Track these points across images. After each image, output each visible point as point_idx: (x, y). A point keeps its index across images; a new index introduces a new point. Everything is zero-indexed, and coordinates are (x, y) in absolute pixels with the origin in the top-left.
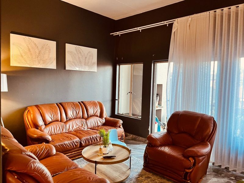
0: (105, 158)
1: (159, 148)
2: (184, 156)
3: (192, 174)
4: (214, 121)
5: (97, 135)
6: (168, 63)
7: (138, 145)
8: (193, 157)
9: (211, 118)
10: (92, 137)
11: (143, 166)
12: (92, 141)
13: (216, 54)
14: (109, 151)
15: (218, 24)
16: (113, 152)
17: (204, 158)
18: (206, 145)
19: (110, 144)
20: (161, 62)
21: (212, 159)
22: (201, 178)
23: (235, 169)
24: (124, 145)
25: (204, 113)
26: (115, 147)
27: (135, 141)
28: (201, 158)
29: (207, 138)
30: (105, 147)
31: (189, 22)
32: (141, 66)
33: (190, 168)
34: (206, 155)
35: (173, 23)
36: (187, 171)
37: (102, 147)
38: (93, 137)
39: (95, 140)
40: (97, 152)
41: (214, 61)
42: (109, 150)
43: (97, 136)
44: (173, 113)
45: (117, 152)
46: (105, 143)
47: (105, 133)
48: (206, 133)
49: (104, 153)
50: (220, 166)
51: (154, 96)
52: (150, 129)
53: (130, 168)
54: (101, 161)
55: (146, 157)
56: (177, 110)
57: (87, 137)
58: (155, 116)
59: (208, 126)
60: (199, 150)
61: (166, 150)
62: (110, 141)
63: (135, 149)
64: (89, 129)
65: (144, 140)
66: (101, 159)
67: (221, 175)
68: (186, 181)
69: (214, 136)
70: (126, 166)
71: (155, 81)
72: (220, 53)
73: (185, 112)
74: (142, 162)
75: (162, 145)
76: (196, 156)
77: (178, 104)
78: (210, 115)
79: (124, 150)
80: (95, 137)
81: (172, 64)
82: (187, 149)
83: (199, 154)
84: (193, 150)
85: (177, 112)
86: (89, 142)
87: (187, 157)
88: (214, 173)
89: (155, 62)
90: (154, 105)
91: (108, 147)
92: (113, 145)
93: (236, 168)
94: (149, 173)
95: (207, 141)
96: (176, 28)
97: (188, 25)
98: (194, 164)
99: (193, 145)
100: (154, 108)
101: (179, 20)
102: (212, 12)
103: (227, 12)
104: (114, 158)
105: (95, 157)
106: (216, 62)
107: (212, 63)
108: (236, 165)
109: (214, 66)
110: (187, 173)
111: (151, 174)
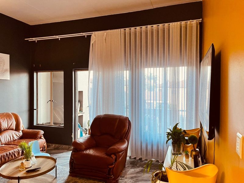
0: (28, 172)
1: (85, 152)
2: (107, 154)
3: (115, 168)
4: (129, 121)
5: (15, 150)
6: (88, 71)
7: (62, 154)
8: (115, 154)
9: (127, 119)
10: (8, 153)
11: (69, 172)
12: (9, 158)
13: (127, 65)
14: (32, 164)
15: (127, 40)
16: (36, 165)
17: (123, 153)
18: (123, 142)
19: (33, 156)
20: (81, 70)
21: (129, 154)
22: (121, 171)
23: (146, 158)
24: (48, 155)
25: (121, 115)
26: (38, 159)
27: (58, 150)
28: (120, 154)
29: (124, 136)
30: (28, 160)
31: (105, 36)
32: (62, 73)
33: (112, 164)
34: (124, 150)
35: (91, 35)
36: (111, 167)
37: (24, 161)
38: (10, 153)
39: (12, 156)
40: (18, 167)
41: (126, 70)
43: (14, 151)
44: (95, 117)
45: (42, 163)
46: (27, 157)
47: (26, 146)
48: (124, 132)
49: (26, 167)
50: (135, 158)
51: (76, 103)
52: (73, 136)
53: (56, 178)
54: (25, 175)
55: (72, 163)
56: (99, 115)
57: (2, 154)
58: (78, 123)
59: (124, 126)
60: (118, 147)
61: (91, 152)
62: (33, 153)
63: (59, 158)
64: (4, 145)
65: (68, 147)
66: (24, 173)
67: (136, 166)
68: (110, 176)
69: (129, 134)
70: (51, 176)
71: (76, 89)
72: (131, 65)
73: (105, 115)
74: (68, 169)
75: (86, 149)
76: (116, 153)
77: (99, 108)
78: (125, 116)
79: (49, 160)
80: (12, 152)
81: (92, 72)
82: (108, 148)
83: (119, 150)
84: (114, 148)
85: (98, 116)
86: (5, 159)
87: (109, 155)
88: (131, 165)
89: (76, 70)
90: (76, 112)
91: (31, 160)
92: (36, 157)
93: (147, 157)
94: (76, 178)
95: (124, 138)
96: (94, 41)
97: (104, 39)
98: (116, 160)
99: (114, 144)
100: (76, 115)
101: (96, 33)
102: (122, 30)
103: (134, 31)
104: (38, 171)
105: (17, 172)
106: (128, 72)
107: (125, 72)
108: (147, 155)
109: (127, 74)
110: (110, 169)
111: (78, 178)
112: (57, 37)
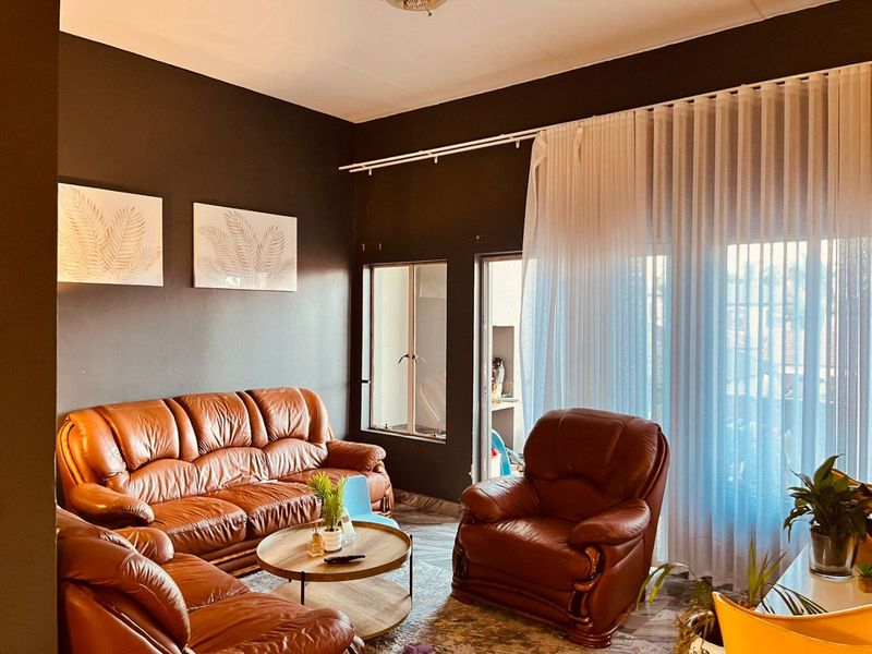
0: (331, 563)
1: (499, 527)
2: (571, 545)
3: (595, 595)
4: (661, 438)
5: (303, 498)
6: (520, 261)
7: (438, 528)
8: (597, 546)
9: (653, 430)
10: (286, 505)
11: (453, 586)
12: (286, 519)
13: (659, 236)
14: (343, 542)
15: (659, 146)
16: (355, 546)
17: (631, 548)
18: (635, 510)
19: (346, 519)
20: (502, 257)
21: (661, 553)
22: (624, 611)
23: (729, 581)
24: (395, 525)
25: (634, 415)
26: (362, 530)
27: (427, 514)
28: (619, 548)
29: (640, 489)
30: (332, 530)
31: (578, 139)
32: (441, 269)
33: (587, 580)
34: (639, 534)
35: (533, 139)
36: (581, 587)
37: (321, 531)
38: (289, 505)
39: (295, 515)
40: (305, 547)
41: (654, 255)
42: (344, 539)
43: (301, 501)
44: (540, 415)
45: (372, 543)
46: (330, 519)
47: (329, 486)
48: (637, 474)
49: (327, 549)
50: (685, 575)
51: (485, 366)
52: (473, 474)
53: (411, 595)
54: (321, 571)
55: (459, 559)
56: (555, 408)
57: (270, 506)
58: (489, 431)
59: (641, 454)
60: (612, 523)
61: (522, 529)
62: (345, 511)
63: (429, 539)
64: (275, 481)
65: (457, 510)
66: (321, 565)
67: (687, 602)
68: (579, 619)
69: (660, 484)
70: (399, 588)
71: (485, 319)
72: (670, 233)
73: (576, 411)
74: (448, 576)
75: (506, 518)
76: (606, 543)
77: (555, 387)
78: (649, 418)
79: (392, 538)
80: (296, 503)
81: (532, 263)
82: (578, 523)
83: (614, 535)
84: (595, 525)
85: (553, 413)
86: (277, 522)
87: (579, 547)
88: (669, 598)
89: (484, 259)
90: (484, 396)
91: (340, 530)
92: (356, 524)
93: (732, 577)
94: (469, 607)
95: (640, 497)
96: (543, 157)
97: (576, 148)
98: (601, 567)
99: (598, 512)
100: (484, 405)
101: (548, 132)
102: (641, 111)
103: (684, 114)
104: (358, 563)
105: (300, 561)
106: (661, 260)
107: (650, 259)
108: (732, 571)
109: (657, 267)
110: (580, 594)
111: (477, 609)
112: (429, 154)
